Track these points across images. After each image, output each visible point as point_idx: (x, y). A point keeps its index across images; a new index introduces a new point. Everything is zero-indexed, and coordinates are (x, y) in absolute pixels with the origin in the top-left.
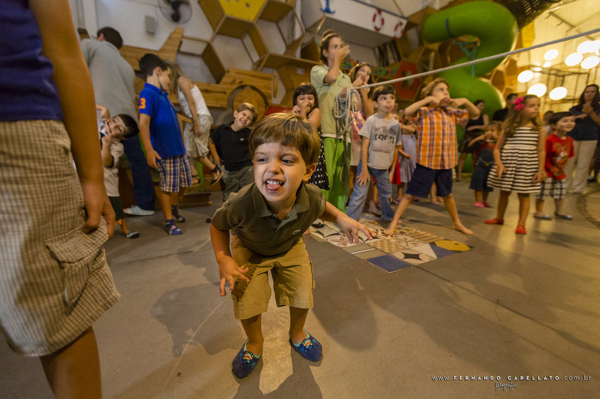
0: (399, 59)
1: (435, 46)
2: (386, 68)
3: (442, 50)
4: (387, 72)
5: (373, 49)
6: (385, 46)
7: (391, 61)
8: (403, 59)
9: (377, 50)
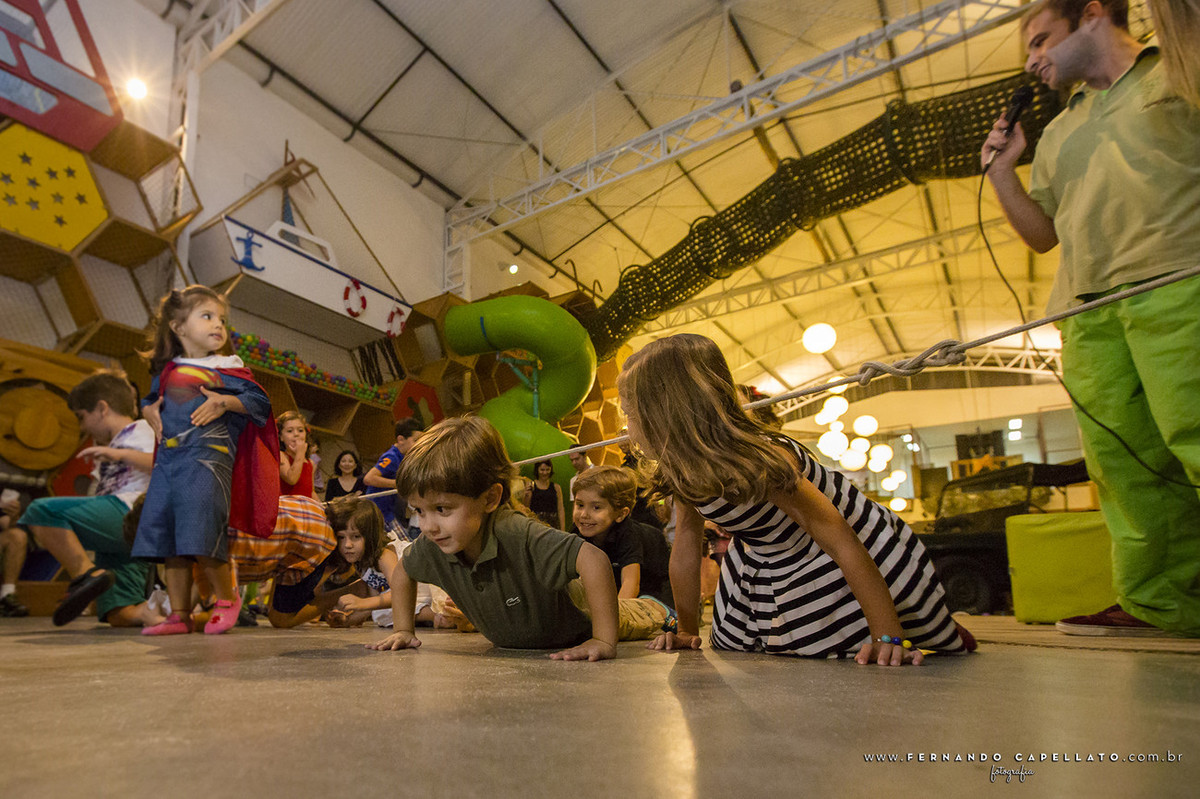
0: (401, 374)
1: (470, 361)
2: (376, 388)
3: (482, 370)
4: (377, 396)
5: (351, 351)
6: (372, 347)
7: (387, 377)
8: (409, 375)
9: (357, 353)
